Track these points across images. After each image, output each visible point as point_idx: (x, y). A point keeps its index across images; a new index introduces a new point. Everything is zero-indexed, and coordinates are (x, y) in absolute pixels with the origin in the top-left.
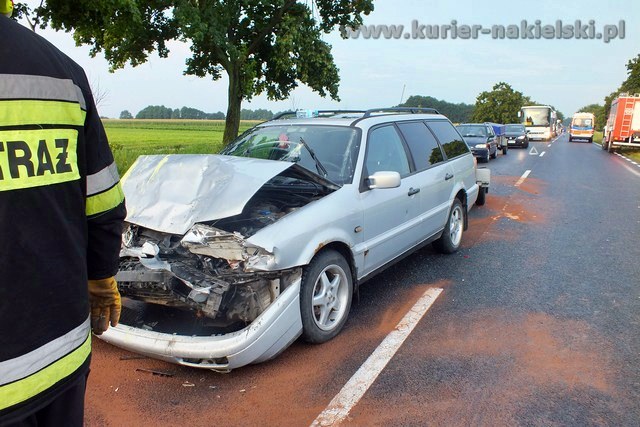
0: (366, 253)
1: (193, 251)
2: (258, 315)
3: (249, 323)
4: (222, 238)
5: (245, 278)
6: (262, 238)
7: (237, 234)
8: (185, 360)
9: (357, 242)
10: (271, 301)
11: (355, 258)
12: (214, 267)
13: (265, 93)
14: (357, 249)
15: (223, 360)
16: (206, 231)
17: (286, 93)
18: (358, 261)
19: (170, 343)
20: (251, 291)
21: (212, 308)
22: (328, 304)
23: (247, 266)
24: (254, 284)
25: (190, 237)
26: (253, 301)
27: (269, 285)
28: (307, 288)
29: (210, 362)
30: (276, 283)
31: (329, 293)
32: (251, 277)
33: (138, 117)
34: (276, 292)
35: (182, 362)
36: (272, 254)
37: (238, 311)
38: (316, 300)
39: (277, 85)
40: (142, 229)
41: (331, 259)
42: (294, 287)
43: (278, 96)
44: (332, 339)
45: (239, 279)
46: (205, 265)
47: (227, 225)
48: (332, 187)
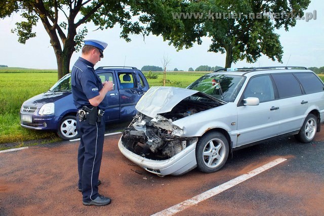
0: (238, 135)
1: (155, 125)
2: (175, 154)
3: (170, 157)
4: (165, 121)
5: (171, 138)
6: (179, 123)
7: (170, 120)
8: (148, 169)
9: (233, 130)
10: (182, 150)
11: (231, 137)
12: (162, 132)
13: (245, 59)
14: (232, 133)
15: (158, 171)
16: (160, 117)
17: (255, 59)
18: (233, 139)
19: (143, 161)
20: (172, 144)
21: (153, 149)
22: (212, 156)
23: (172, 134)
24: (173, 142)
25: (154, 120)
26: (173, 148)
27: (180, 143)
28: (200, 147)
29: (155, 171)
30: (184, 142)
31: (214, 151)
32: (173, 138)
33: (196, 70)
34: (184, 146)
35: (146, 169)
36: (182, 130)
37: (167, 151)
38: (205, 153)
39: (251, 56)
40: (145, 116)
41: (215, 136)
42: (193, 145)
43: (251, 61)
44: (214, 172)
45: (169, 138)
46: (159, 131)
47: (167, 116)
48: (222, 103)
